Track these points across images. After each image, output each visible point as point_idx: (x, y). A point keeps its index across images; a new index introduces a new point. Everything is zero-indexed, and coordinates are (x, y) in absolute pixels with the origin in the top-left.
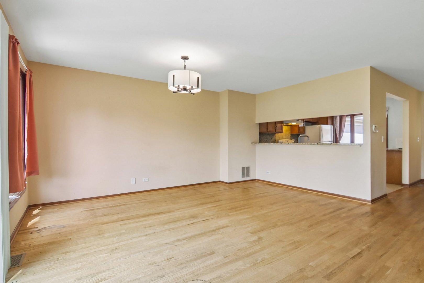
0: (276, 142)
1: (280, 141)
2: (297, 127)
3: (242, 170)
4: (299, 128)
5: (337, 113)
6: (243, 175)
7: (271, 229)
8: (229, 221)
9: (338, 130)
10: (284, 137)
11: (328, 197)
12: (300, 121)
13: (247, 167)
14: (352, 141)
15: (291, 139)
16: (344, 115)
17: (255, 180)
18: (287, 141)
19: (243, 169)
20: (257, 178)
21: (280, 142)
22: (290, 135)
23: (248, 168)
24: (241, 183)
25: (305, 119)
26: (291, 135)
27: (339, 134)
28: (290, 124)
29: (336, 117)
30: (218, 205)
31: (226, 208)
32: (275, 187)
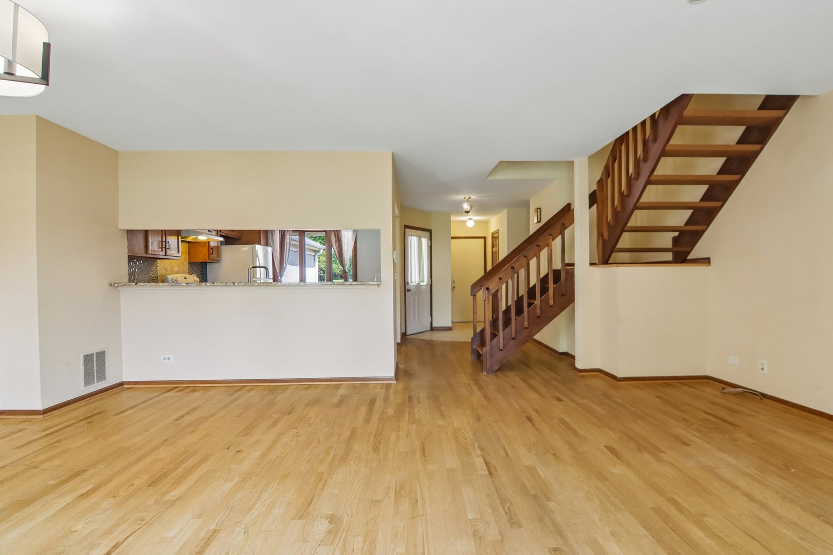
0: (157, 279)
1: (170, 277)
2: (207, 247)
3: (85, 364)
4: (211, 250)
5: (274, 224)
6: (88, 380)
7: (323, 488)
8: (199, 517)
9: (277, 257)
10: (176, 269)
11: (326, 386)
12: (214, 233)
13: (98, 354)
14: (302, 279)
15: (190, 273)
16: (287, 230)
17: (122, 384)
18: (185, 278)
19: (88, 358)
20: (124, 380)
21: (170, 279)
22: (187, 265)
23: (101, 355)
24: (83, 402)
25: (220, 231)
26: (190, 263)
27: (279, 266)
28: (189, 239)
29: (272, 232)
30: (90, 487)
31: (133, 484)
32: (194, 391)
